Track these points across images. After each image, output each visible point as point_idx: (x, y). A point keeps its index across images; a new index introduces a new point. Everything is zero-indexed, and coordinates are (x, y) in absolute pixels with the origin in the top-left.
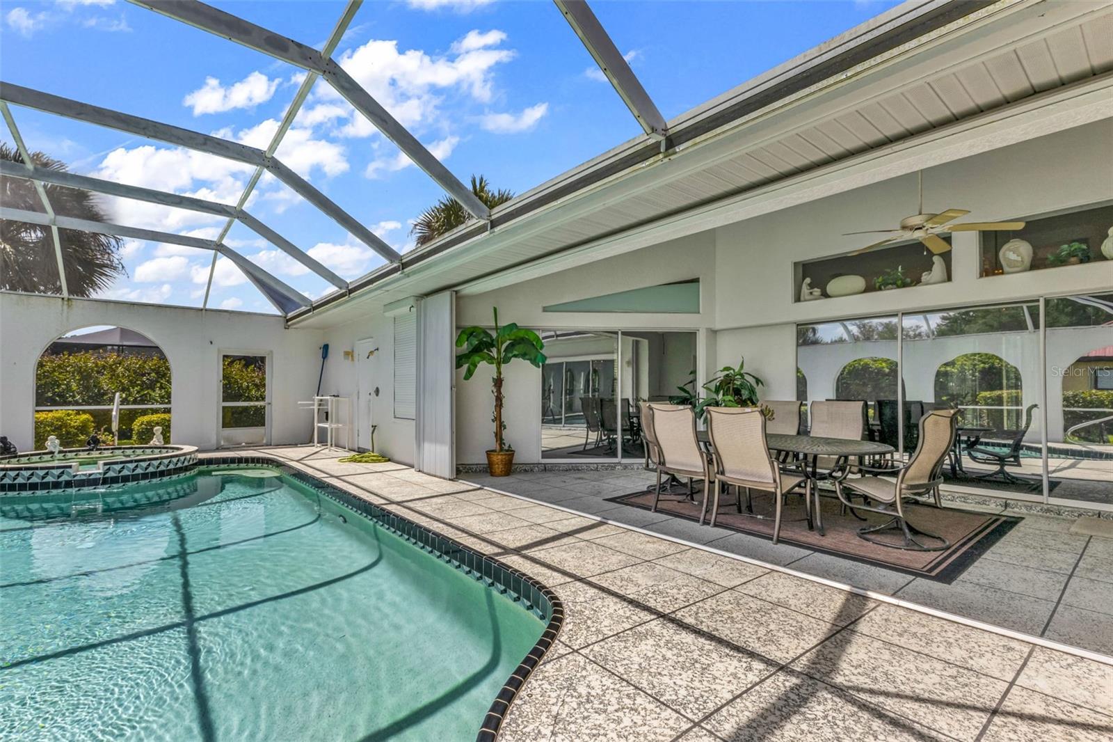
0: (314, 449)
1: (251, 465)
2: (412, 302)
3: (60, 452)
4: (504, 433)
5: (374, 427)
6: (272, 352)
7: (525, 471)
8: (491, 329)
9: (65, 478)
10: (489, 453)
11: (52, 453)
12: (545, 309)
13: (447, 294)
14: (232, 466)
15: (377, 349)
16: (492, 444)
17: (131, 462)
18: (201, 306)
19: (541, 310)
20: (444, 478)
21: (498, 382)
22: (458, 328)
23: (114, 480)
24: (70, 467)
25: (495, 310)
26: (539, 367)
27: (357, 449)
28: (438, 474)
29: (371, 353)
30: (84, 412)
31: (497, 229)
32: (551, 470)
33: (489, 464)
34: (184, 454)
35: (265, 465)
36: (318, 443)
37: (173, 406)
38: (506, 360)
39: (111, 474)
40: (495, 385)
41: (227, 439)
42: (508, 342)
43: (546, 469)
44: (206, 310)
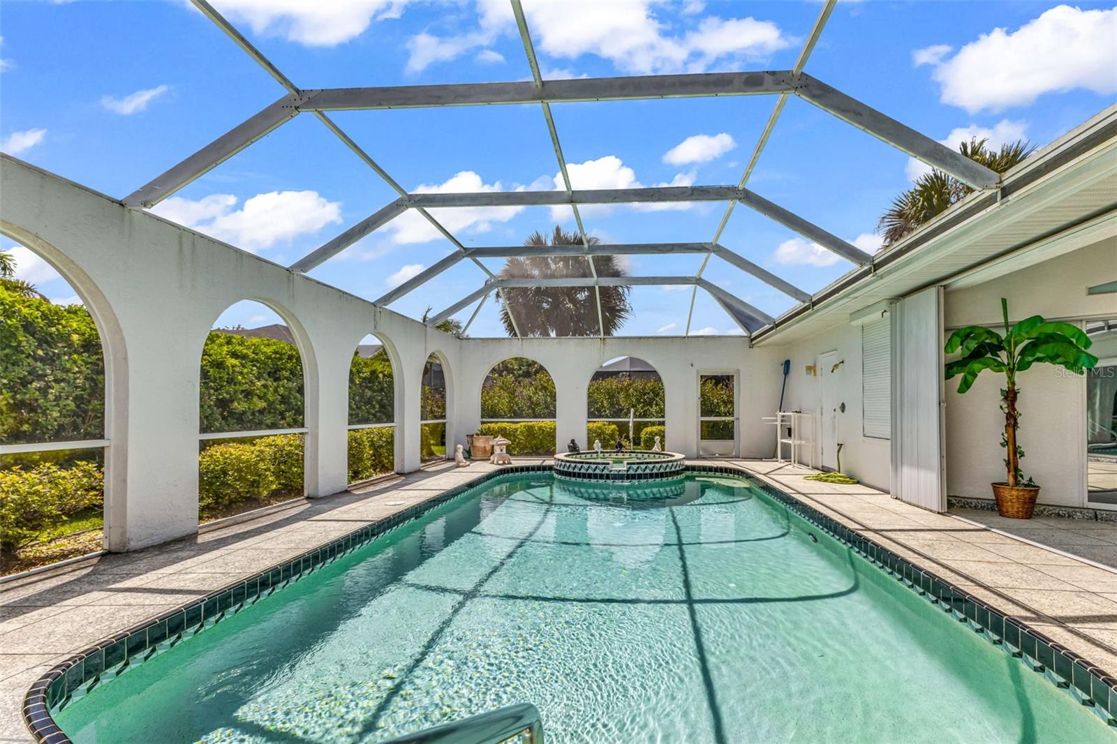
0: (778, 465)
1: (725, 475)
2: (884, 306)
3: (602, 452)
4: (1022, 463)
5: (840, 445)
6: (738, 371)
7: (1059, 515)
8: (997, 326)
9: (606, 472)
10: (996, 486)
11: (597, 452)
12: (1092, 291)
13: (932, 291)
14: (710, 474)
15: (843, 362)
16: (1002, 474)
17: (642, 463)
18: (685, 335)
19: (1085, 292)
20: (931, 511)
21: (1011, 396)
22: (947, 330)
23: (633, 477)
24: (608, 464)
25: (1004, 302)
26: (1082, 373)
27: (821, 468)
28: (923, 505)
29: (836, 366)
30: (614, 423)
31: (1012, 198)
32: (1107, 520)
33: (997, 499)
34: (676, 461)
35: (736, 476)
36: (782, 458)
37: (666, 419)
38: (1024, 366)
39: (631, 472)
40: (1006, 398)
41: (705, 450)
42: (1026, 342)
43: (1095, 516)
44: (688, 337)
